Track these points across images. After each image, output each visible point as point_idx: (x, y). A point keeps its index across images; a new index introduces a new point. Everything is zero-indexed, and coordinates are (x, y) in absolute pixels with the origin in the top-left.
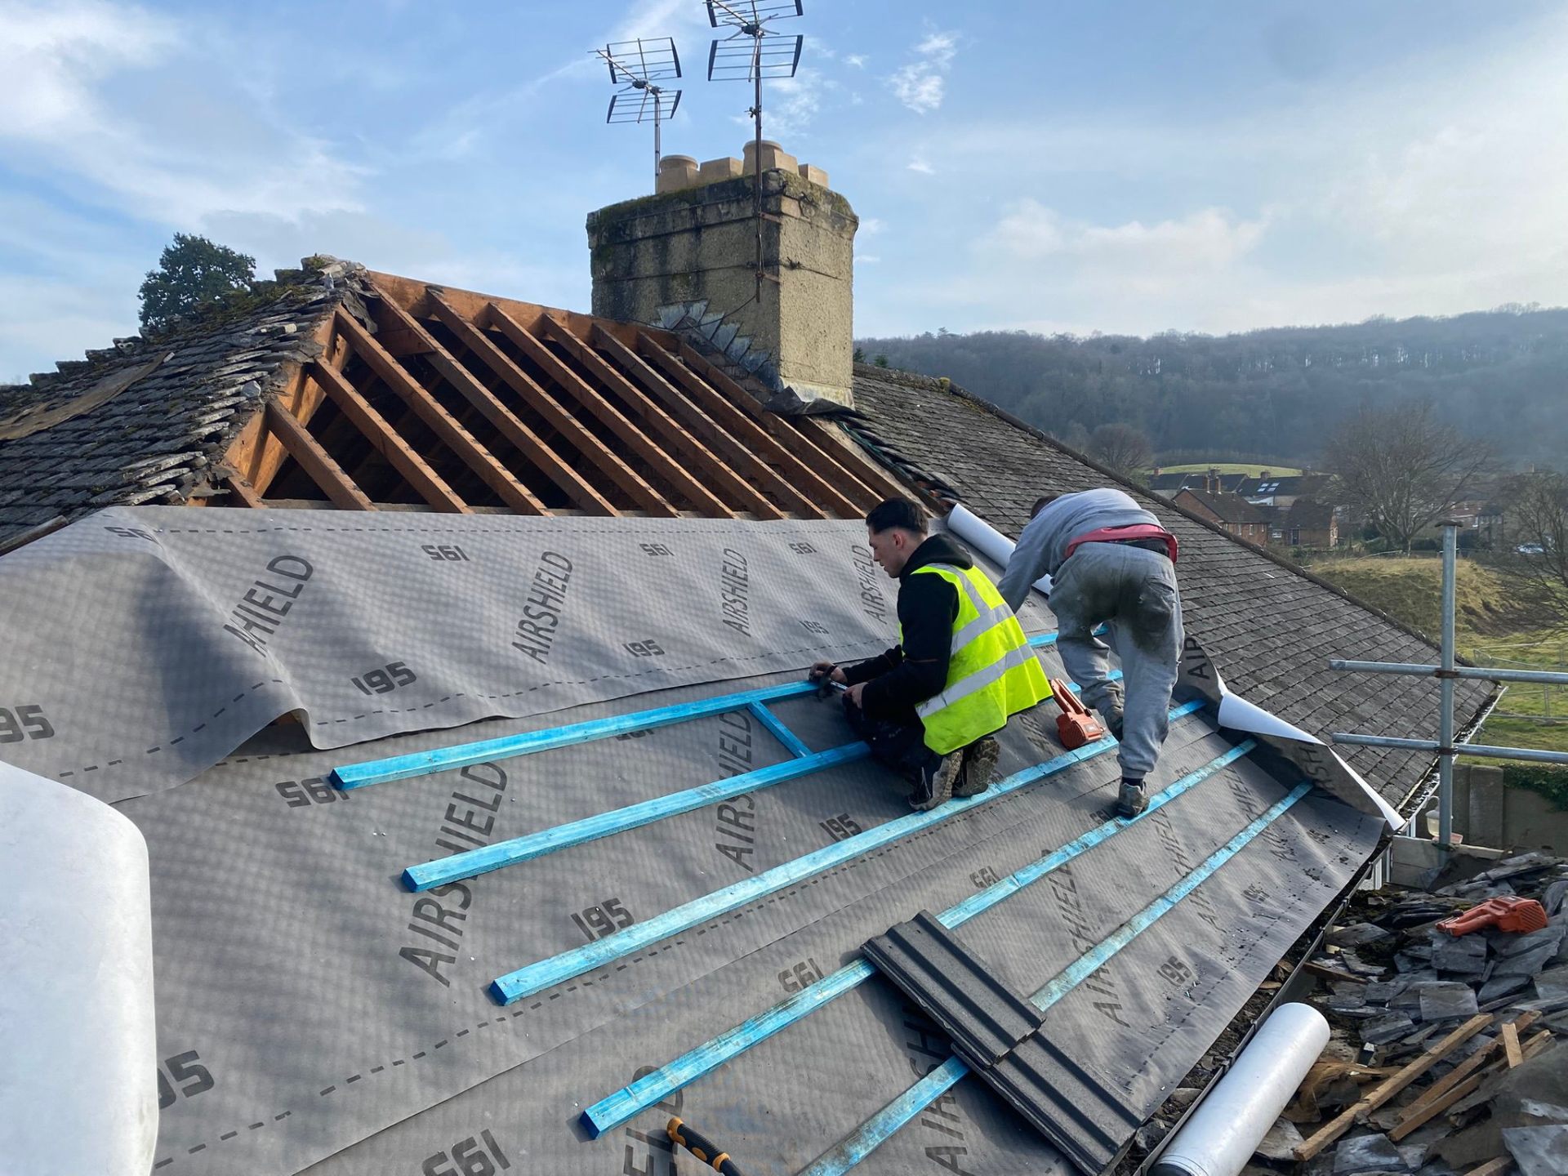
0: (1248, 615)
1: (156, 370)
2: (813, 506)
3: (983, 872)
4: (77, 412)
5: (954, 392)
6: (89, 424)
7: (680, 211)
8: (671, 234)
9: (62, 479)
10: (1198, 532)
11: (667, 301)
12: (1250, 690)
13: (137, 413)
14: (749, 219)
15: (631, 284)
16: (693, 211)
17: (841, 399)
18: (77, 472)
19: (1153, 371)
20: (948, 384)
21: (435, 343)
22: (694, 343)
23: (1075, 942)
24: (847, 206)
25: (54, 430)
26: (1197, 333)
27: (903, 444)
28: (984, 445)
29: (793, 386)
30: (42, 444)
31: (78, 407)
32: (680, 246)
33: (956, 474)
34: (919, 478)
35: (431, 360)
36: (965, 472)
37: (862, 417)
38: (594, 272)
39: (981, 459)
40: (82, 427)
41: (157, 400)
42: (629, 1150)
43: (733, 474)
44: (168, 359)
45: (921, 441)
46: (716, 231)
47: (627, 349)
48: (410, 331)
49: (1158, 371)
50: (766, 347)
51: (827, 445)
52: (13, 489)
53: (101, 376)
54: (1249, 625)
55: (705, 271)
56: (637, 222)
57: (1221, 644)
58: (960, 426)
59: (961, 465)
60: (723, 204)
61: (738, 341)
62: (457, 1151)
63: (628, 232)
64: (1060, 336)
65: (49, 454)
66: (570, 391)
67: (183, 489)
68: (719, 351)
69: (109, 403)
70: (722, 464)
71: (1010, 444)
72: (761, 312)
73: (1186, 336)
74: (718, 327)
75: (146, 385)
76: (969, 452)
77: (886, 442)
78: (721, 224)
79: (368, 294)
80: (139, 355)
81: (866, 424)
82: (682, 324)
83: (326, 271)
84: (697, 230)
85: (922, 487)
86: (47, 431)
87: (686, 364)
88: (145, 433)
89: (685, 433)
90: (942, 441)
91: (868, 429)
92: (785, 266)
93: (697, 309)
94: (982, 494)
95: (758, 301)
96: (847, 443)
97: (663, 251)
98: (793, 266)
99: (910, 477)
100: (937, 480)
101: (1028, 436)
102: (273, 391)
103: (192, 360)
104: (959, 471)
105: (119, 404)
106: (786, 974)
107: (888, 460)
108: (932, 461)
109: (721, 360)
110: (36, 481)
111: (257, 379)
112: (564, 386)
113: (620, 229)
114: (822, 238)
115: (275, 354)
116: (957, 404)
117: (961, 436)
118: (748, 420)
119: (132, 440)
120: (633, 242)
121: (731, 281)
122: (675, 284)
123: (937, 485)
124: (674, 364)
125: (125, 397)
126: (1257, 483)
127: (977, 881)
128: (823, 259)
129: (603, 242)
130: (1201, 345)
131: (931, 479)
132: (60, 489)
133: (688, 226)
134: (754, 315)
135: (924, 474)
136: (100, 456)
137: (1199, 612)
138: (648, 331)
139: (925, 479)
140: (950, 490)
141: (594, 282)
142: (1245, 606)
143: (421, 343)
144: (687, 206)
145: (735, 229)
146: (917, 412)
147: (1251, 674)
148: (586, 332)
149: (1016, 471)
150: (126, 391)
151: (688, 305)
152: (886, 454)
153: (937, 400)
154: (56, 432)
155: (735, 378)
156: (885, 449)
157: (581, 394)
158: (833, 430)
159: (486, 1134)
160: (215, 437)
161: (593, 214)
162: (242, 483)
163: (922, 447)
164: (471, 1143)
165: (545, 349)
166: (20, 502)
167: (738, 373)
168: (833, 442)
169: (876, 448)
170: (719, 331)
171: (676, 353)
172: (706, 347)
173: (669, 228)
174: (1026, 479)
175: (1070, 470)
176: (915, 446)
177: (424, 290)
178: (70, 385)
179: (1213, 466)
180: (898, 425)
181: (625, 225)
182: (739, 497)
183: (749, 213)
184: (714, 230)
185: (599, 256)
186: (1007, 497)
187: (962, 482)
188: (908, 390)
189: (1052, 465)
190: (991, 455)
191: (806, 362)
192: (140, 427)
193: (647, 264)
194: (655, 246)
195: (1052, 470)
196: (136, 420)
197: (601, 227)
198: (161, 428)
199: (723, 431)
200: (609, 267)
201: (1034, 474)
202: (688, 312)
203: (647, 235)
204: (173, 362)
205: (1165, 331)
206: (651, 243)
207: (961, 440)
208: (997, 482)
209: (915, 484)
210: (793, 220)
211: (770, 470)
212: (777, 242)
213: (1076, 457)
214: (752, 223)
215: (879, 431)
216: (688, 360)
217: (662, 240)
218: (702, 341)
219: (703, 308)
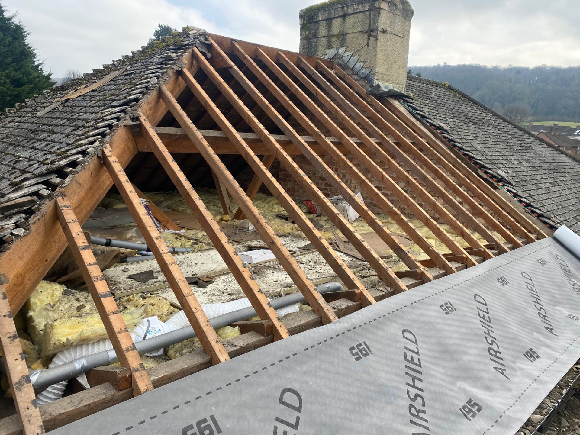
0: (574, 190)
1: (123, 72)
2: (385, 136)
3: (446, 304)
4: (93, 89)
5: (450, 88)
6: (95, 93)
7: (337, 8)
8: (333, 18)
9: (80, 116)
10: (552, 152)
11: (329, 47)
12: (574, 225)
13: (112, 90)
14: (367, 11)
15: (316, 40)
16: (343, 8)
17: (401, 90)
18: (86, 113)
19: (533, 82)
20: (447, 85)
21: (231, 63)
22: (340, 65)
23: (486, 338)
24: (409, 5)
25: (84, 95)
26: (555, 66)
27: (426, 110)
28: (461, 111)
29: (380, 83)
30: (79, 101)
31: (94, 87)
32: (336, 23)
33: (448, 124)
34: (432, 125)
35: (230, 70)
36: (453, 123)
37: (409, 98)
38: (301, 35)
39: (460, 117)
40: (93, 95)
41: (120, 84)
42: (276, 428)
43: (351, 121)
44: (128, 68)
45: (434, 109)
46: (352, 17)
47: (311, 67)
48: (223, 58)
49: (535, 82)
50: (370, 67)
51: (393, 109)
52: (64, 119)
53: (106, 74)
54: (575, 195)
55: (346, 34)
56: (320, 13)
57: (561, 203)
58: (451, 103)
59: (451, 120)
60: (356, 5)
61: (358, 64)
62: (199, 424)
63: (315, 18)
64: (495, 67)
65: (80, 105)
66: (286, 84)
67: (120, 122)
68: (349, 68)
69: (105, 85)
70: (347, 117)
71: (473, 111)
72: (369, 51)
73: (550, 67)
74: (350, 58)
75: (118, 78)
76: (455, 114)
77: (419, 109)
78: (354, 13)
79: (207, 42)
80: (120, 66)
81: (411, 101)
82: (335, 57)
83: (190, 32)
84: (344, 16)
85: (433, 128)
86: (82, 96)
87: (335, 74)
88: (111, 97)
89: (332, 103)
90: (443, 109)
91: (411, 103)
92: (380, 32)
93: (342, 50)
94: (459, 133)
95: (368, 46)
96: (402, 109)
97: (329, 27)
98: (384, 32)
99: (428, 124)
100: (440, 126)
101: (481, 108)
102: (163, 81)
103: (136, 68)
104: (450, 123)
105: (107, 86)
106: (353, 348)
107: (419, 117)
108: (438, 118)
109: (351, 72)
110: (72, 116)
111: (156, 77)
112: (284, 82)
113: (313, 16)
114: (398, 20)
115: (166, 66)
116: (451, 93)
117: (452, 107)
118: (360, 98)
119: (107, 100)
120: (318, 22)
121: (357, 39)
122: (333, 39)
123: (440, 128)
124: (330, 74)
125: (110, 83)
126: (575, 130)
127: (443, 308)
128: (397, 29)
129: (305, 22)
130: (556, 71)
131: (437, 125)
132: (78, 119)
133: (340, 15)
134: (365, 53)
135: (434, 123)
136: (95, 106)
137: (552, 188)
138: (321, 60)
139: (434, 126)
140: (446, 131)
141: (301, 39)
142: (573, 186)
143: (226, 63)
144: (341, 6)
145: (360, 16)
146: (433, 96)
147: (574, 217)
148: (295, 60)
149: (475, 123)
150: (111, 80)
151: (338, 48)
152: (418, 114)
153: (442, 91)
154: (85, 96)
155: (356, 80)
156: (418, 112)
157: (290, 86)
158: (396, 104)
159: (212, 417)
160: (136, 100)
161: (302, 10)
162: (145, 120)
163: (435, 111)
164: (205, 420)
165: (277, 67)
166: (65, 124)
167: (357, 78)
168: (395, 108)
169: (415, 111)
170: (350, 60)
171: (332, 68)
172: (345, 67)
173: (333, 15)
174: (479, 127)
175: (498, 124)
176: (432, 111)
177: (230, 41)
178: (95, 78)
179: (556, 123)
180: (425, 101)
181: (315, 15)
182: (353, 131)
183: (367, 8)
184: (351, 16)
185: (303, 28)
186: (470, 134)
187: (451, 127)
188: (430, 87)
189: (491, 121)
190: (464, 116)
191: (387, 73)
192: (111, 95)
193: (322, 32)
194: (326, 24)
195: (490, 123)
196: (111, 92)
197: (305, 16)
198: (118, 96)
199: (348, 102)
200: (307, 33)
201: (482, 125)
202: (338, 51)
203: (323, 19)
204: (130, 69)
205: (541, 65)
206: (325, 22)
207: (452, 109)
208: (466, 128)
209: (430, 127)
210: (385, 11)
211: (367, 120)
212: (378, 22)
213: (501, 118)
214: (368, 13)
215: (416, 104)
216: (337, 71)
217: (329, 20)
218: (343, 64)
219: (345, 50)
